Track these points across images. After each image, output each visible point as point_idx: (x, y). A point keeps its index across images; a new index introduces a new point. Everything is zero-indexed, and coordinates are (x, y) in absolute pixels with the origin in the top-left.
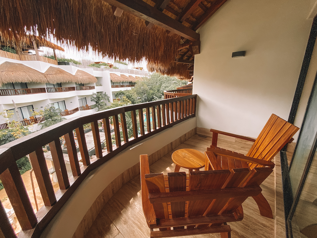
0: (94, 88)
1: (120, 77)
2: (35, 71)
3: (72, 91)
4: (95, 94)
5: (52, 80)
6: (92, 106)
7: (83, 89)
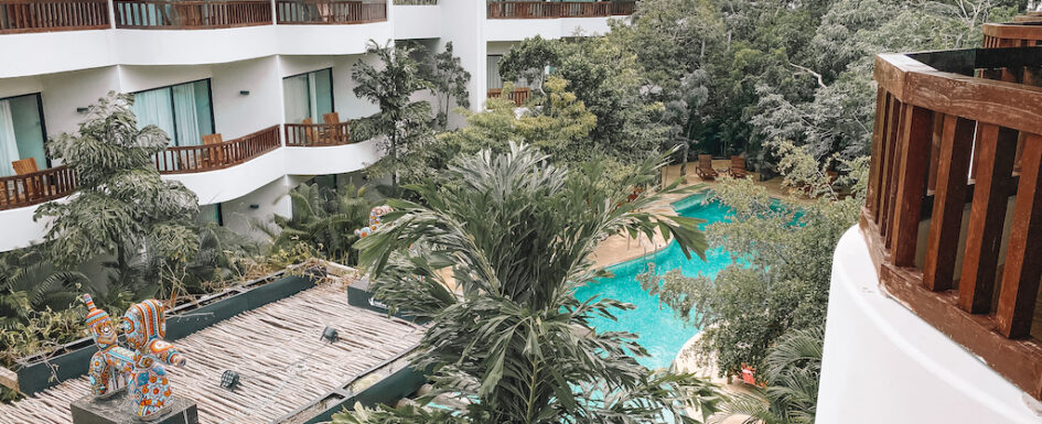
0: (384, 17)
3: (250, 24)
4: (383, 55)
6: (355, 124)
7: (317, 18)
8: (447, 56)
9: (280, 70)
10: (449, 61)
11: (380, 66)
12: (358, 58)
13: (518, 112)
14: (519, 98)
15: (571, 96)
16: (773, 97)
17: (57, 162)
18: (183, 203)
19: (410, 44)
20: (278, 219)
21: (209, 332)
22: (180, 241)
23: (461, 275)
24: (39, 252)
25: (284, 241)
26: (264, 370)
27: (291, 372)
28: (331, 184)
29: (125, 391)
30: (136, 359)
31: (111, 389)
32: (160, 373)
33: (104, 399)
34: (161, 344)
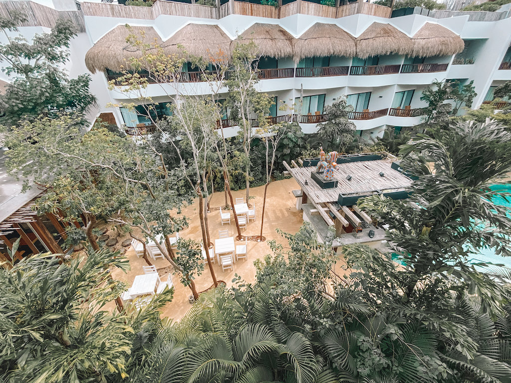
0: (446, 69)
2: (346, 34)
3: (391, 73)
4: (439, 84)
5: (363, 52)
6: (415, 110)
7: (416, 71)
8: (469, 86)
9: (396, 90)
12: (427, 86)
13: (496, 111)
14: (500, 105)
17: (325, 113)
18: (352, 128)
19: (453, 80)
20: (378, 138)
21: (347, 164)
22: (348, 138)
23: (437, 167)
24: (315, 135)
25: (378, 144)
26: (359, 178)
27: (366, 181)
28: (400, 129)
29: (323, 172)
30: (328, 165)
31: (320, 171)
32: (332, 171)
33: (319, 173)
34: (335, 164)
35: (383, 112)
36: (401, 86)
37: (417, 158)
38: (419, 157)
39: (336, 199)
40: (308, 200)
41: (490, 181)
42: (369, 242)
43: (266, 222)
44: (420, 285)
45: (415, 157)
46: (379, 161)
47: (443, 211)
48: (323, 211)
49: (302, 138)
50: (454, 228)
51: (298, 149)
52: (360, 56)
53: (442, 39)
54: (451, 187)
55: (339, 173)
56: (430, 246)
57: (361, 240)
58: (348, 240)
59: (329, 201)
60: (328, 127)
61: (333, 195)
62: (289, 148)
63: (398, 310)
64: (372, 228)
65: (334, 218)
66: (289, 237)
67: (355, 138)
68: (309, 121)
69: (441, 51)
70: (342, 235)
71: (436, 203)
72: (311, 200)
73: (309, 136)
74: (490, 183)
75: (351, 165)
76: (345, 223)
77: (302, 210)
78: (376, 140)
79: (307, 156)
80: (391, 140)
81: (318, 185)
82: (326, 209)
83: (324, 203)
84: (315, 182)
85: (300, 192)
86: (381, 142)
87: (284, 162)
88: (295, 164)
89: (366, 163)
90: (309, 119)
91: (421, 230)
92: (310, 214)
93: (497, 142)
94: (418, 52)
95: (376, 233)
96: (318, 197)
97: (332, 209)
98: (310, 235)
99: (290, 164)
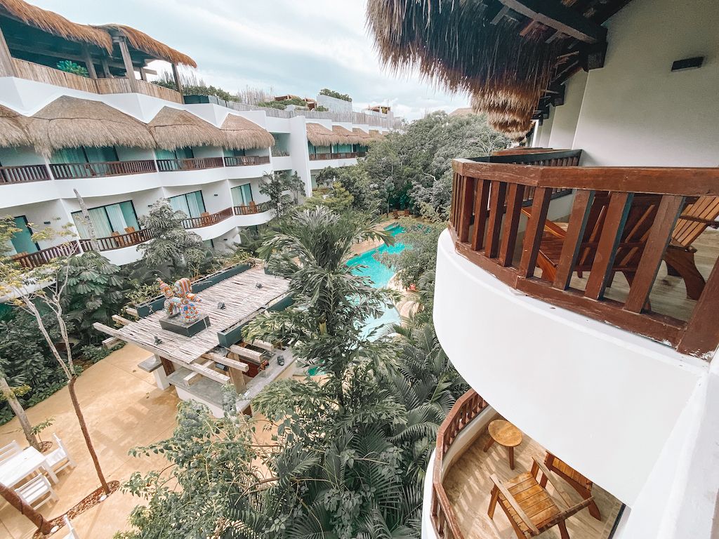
0: (269, 162)
1: (331, 133)
2: (127, 118)
3: (214, 167)
4: (270, 177)
5: (165, 141)
6: (261, 205)
7: (242, 164)
8: (296, 176)
9: (229, 185)
10: (296, 178)
11: (269, 182)
12: (260, 179)
13: (325, 196)
14: (324, 191)
15: (343, 189)
16: (418, 186)
17: (143, 228)
18: (196, 240)
19: (280, 172)
20: (235, 244)
21: (211, 288)
22: (196, 255)
23: (302, 260)
24: (140, 263)
25: (238, 252)
26: (234, 300)
27: (245, 300)
28: (255, 229)
29: (179, 314)
30: (182, 301)
31: (174, 313)
32: (192, 305)
33: (172, 317)
34: (191, 295)
35: (227, 213)
36: (233, 181)
37: (281, 257)
38: (282, 256)
39: (216, 342)
40: (174, 365)
41: (344, 259)
42: (283, 371)
43: (103, 453)
44: (346, 385)
45: (278, 257)
46: (249, 271)
47: (325, 301)
48: (204, 369)
49: (116, 273)
50: (342, 313)
51: (118, 292)
52: (165, 147)
53: (252, 132)
54: (320, 276)
55: (205, 305)
56: (333, 341)
57: (273, 376)
58: (257, 387)
59: (208, 350)
60: (158, 246)
61: (210, 338)
62: (96, 297)
63: (342, 429)
64: (279, 353)
65: (226, 369)
66: (162, 447)
67: (206, 252)
68: (119, 245)
69: (256, 143)
70: (248, 385)
71: (316, 297)
72: (179, 363)
73: (131, 266)
74: (345, 260)
75: (216, 288)
76: (243, 367)
77: (172, 387)
78: (234, 247)
79: (140, 298)
80: (251, 243)
81: (179, 336)
82: (209, 363)
83: (202, 357)
84: (172, 333)
85: (155, 359)
86: (241, 248)
87: (97, 326)
88: (123, 319)
89: (235, 278)
90: (118, 242)
91: (319, 330)
92: (187, 384)
93: (332, 225)
94: (234, 144)
95: (284, 357)
96: (187, 353)
97: (217, 359)
98: (198, 420)
99: (111, 324)
